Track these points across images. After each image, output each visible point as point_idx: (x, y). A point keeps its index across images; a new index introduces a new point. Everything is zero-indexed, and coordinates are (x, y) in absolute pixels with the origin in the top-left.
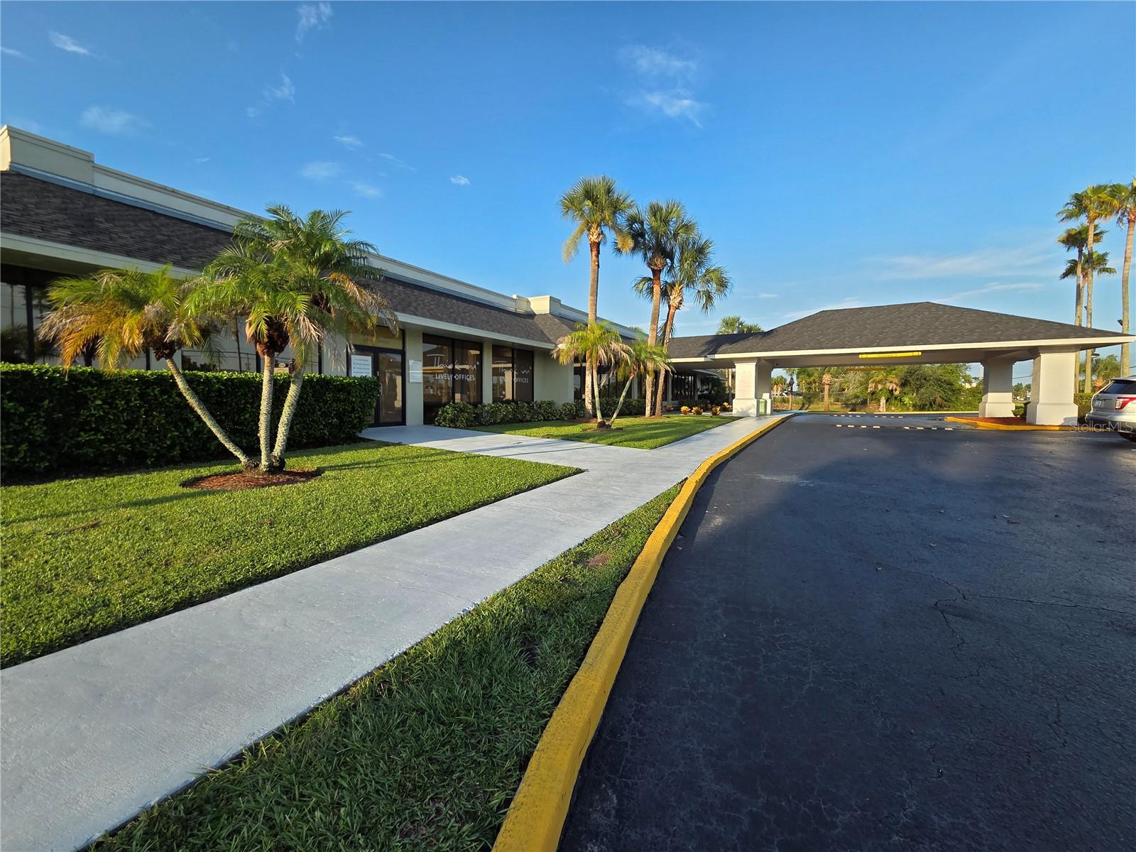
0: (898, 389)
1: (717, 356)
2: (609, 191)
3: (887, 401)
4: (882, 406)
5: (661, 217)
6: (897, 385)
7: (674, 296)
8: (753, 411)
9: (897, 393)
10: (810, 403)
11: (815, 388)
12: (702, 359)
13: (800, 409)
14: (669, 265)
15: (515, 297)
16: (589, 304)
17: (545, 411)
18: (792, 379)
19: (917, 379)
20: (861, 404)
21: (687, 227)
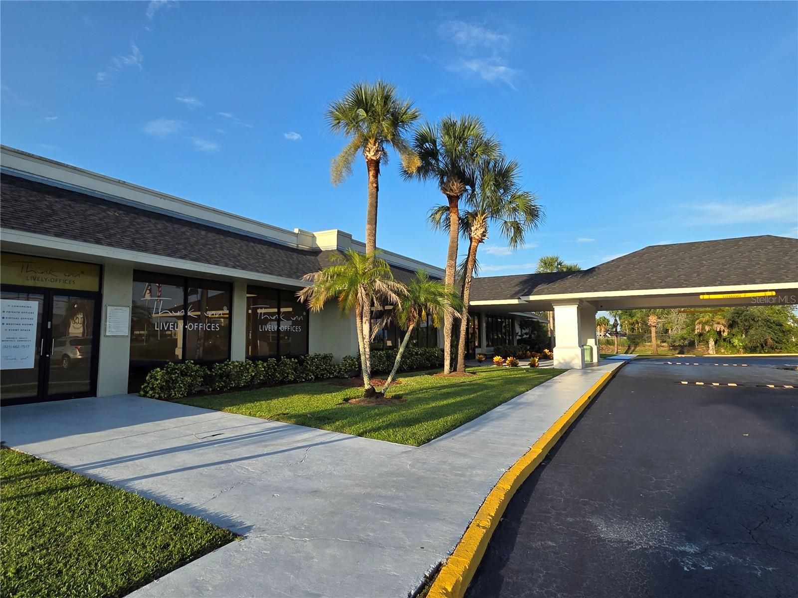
0: (726, 330)
1: (532, 298)
2: (386, 99)
3: (716, 343)
4: (711, 348)
5: (454, 134)
6: (725, 327)
7: (475, 227)
8: (577, 363)
9: (725, 334)
10: (636, 345)
11: (638, 329)
12: (515, 301)
13: (626, 353)
14: (470, 192)
15: (296, 231)
16: (367, 234)
17: (317, 368)
18: (616, 320)
19: (746, 320)
20: (689, 347)
21: (487, 147)
